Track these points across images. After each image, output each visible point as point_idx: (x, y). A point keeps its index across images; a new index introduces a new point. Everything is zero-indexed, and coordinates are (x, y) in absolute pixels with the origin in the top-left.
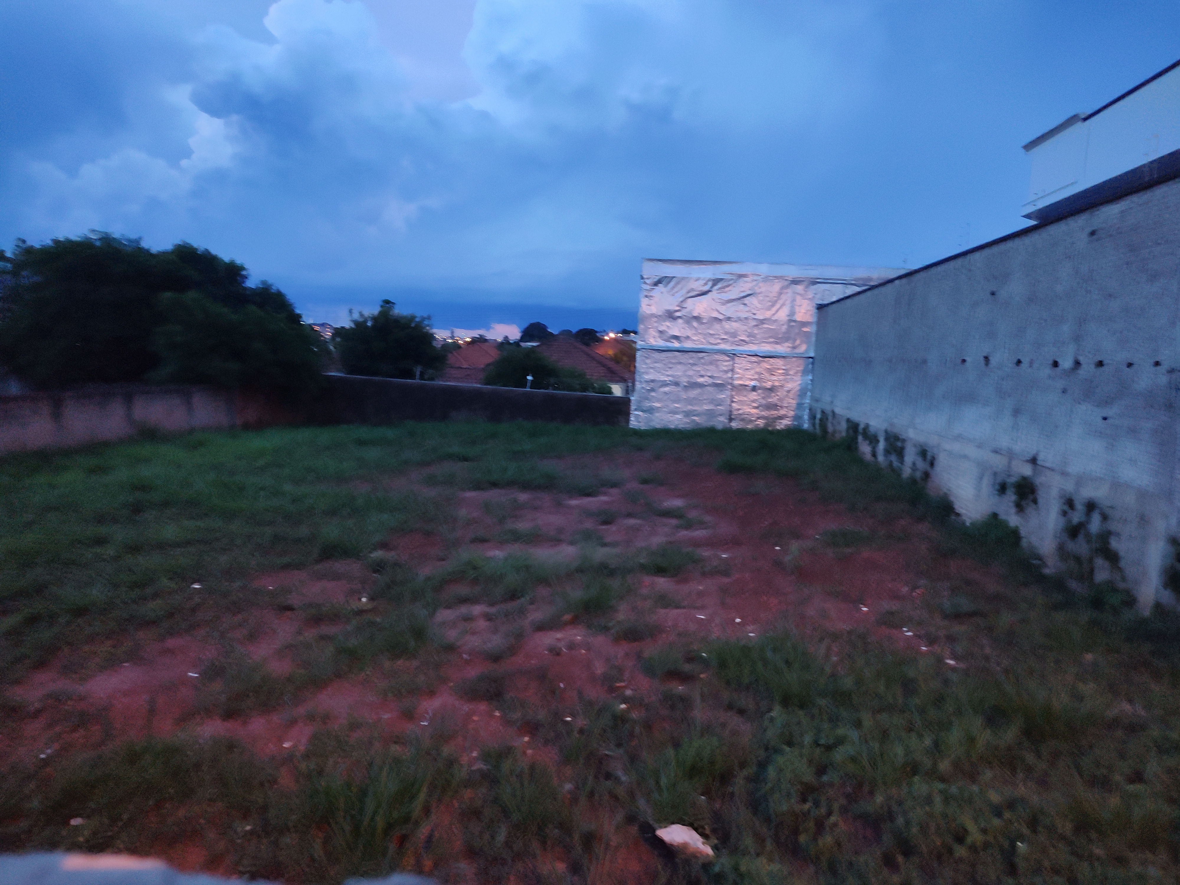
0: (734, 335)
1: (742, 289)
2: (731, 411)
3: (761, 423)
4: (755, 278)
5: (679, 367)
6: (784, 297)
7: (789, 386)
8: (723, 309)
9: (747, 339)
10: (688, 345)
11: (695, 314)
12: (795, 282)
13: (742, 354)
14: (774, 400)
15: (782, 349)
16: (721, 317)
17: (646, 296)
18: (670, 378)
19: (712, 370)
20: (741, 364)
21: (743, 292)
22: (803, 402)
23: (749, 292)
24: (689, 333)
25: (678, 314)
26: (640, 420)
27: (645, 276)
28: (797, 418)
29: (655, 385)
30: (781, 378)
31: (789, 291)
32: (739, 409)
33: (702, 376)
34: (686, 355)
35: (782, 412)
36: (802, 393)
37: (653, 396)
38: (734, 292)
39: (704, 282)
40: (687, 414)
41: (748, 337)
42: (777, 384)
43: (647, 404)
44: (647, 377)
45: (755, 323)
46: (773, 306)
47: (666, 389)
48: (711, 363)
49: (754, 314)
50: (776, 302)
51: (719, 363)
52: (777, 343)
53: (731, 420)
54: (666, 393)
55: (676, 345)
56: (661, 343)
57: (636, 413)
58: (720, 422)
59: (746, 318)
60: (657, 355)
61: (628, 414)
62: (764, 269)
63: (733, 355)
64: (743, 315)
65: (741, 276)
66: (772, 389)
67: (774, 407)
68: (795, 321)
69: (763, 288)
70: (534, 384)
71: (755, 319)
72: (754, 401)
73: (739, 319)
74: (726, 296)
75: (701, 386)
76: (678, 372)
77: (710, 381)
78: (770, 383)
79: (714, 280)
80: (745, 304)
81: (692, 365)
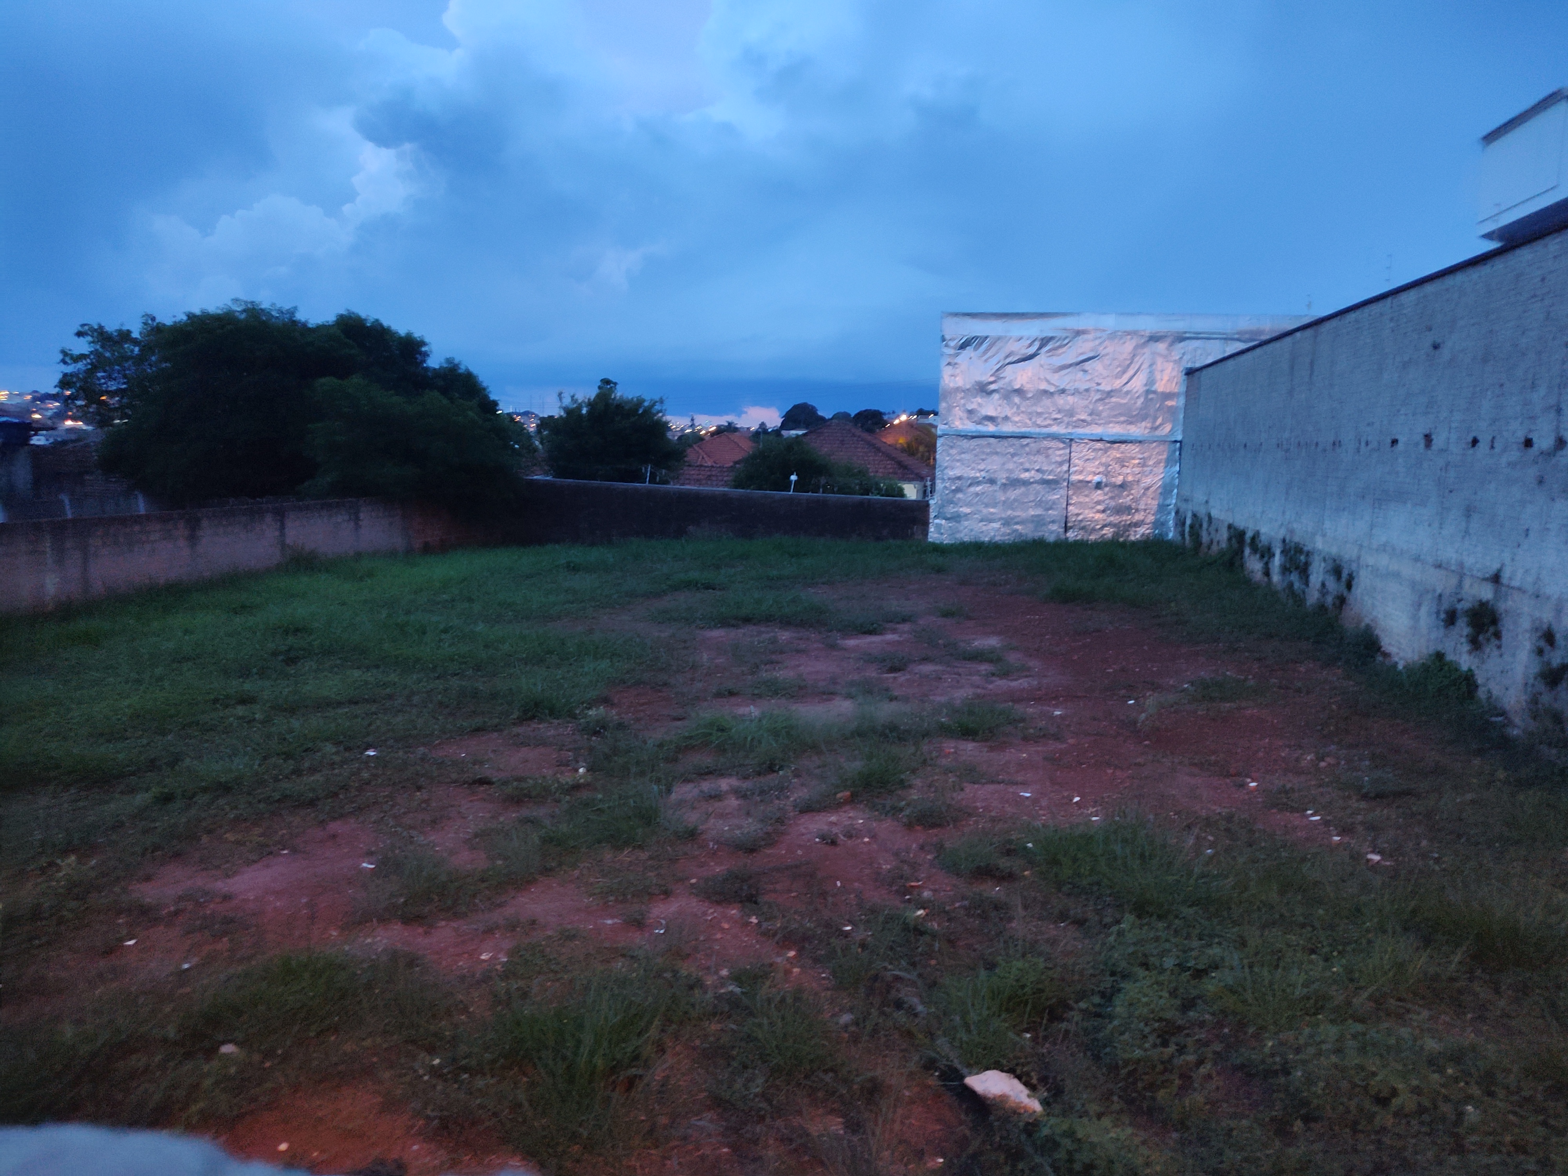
0: (1071, 413)
1: (1080, 351)
2: (1066, 517)
3: (1108, 532)
4: (1098, 334)
5: (995, 458)
6: (1138, 360)
7: (1148, 481)
8: (1055, 378)
9: (1089, 419)
10: (1007, 428)
11: (1017, 387)
12: (1154, 338)
13: (1082, 439)
14: (1125, 500)
15: (1136, 431)
16: (1052, 389)
17: (949, 364)
18: (983, 474)
19: (1040, 462)
20: (1079, 452)
21: (1082, 354)
22: (1168, 502)
23: (1091, 354)
24: (1008, 412)
25: (992, 387)
26: (942, 531)
27: (947, 337)
28: (1158, 524)
29: (961, 484)
30: (1137, 470)
31: (1147, 351)
32: (1078, 515)
33: (1027, 470)
34: (1005, 443)
35: (1138, 517)
36: (1166, 490)
37: (959, 499)
38: (1070, 355)
39: (1029, 342)
40: (1007, 522)
41: (1090, 414)
42: (1130, 478)
43: (951, 510)
44: (951, 473)
45: (1098, 396)
46: (1124, 372)
47: (979, 489)
48: (1038, 452)
49: (1098, 384)
50: (1129, 366)
51: (1050, 451)
52: (1131, 423)
53: (1066, 529)
54: (977, 494)
55: (991, 428)
56: (970, 427)
57: (937, 521)
58: (1052, 532)
59: (1087, 390)
60: (965, 444)
61: (925, 524)
62: (1110, 322)
63: (1070, 441)
64: (1083, 386)
65: (1078, 333)
66: (1123, 486)
67: (1128, 509)
68: (1155, 392)
69: (1110, 348)
70: (799, 486)
71: (1098, 391)
72: (1098, 503)
73: (1076, 392)
74: (1058, 361)
75: (1025, 483)
76: (994, 465)
77: (1039, 476)
78: (1121, 478)
79: (1042, 339)
80: (1085, 371)
81: (1013, 455)
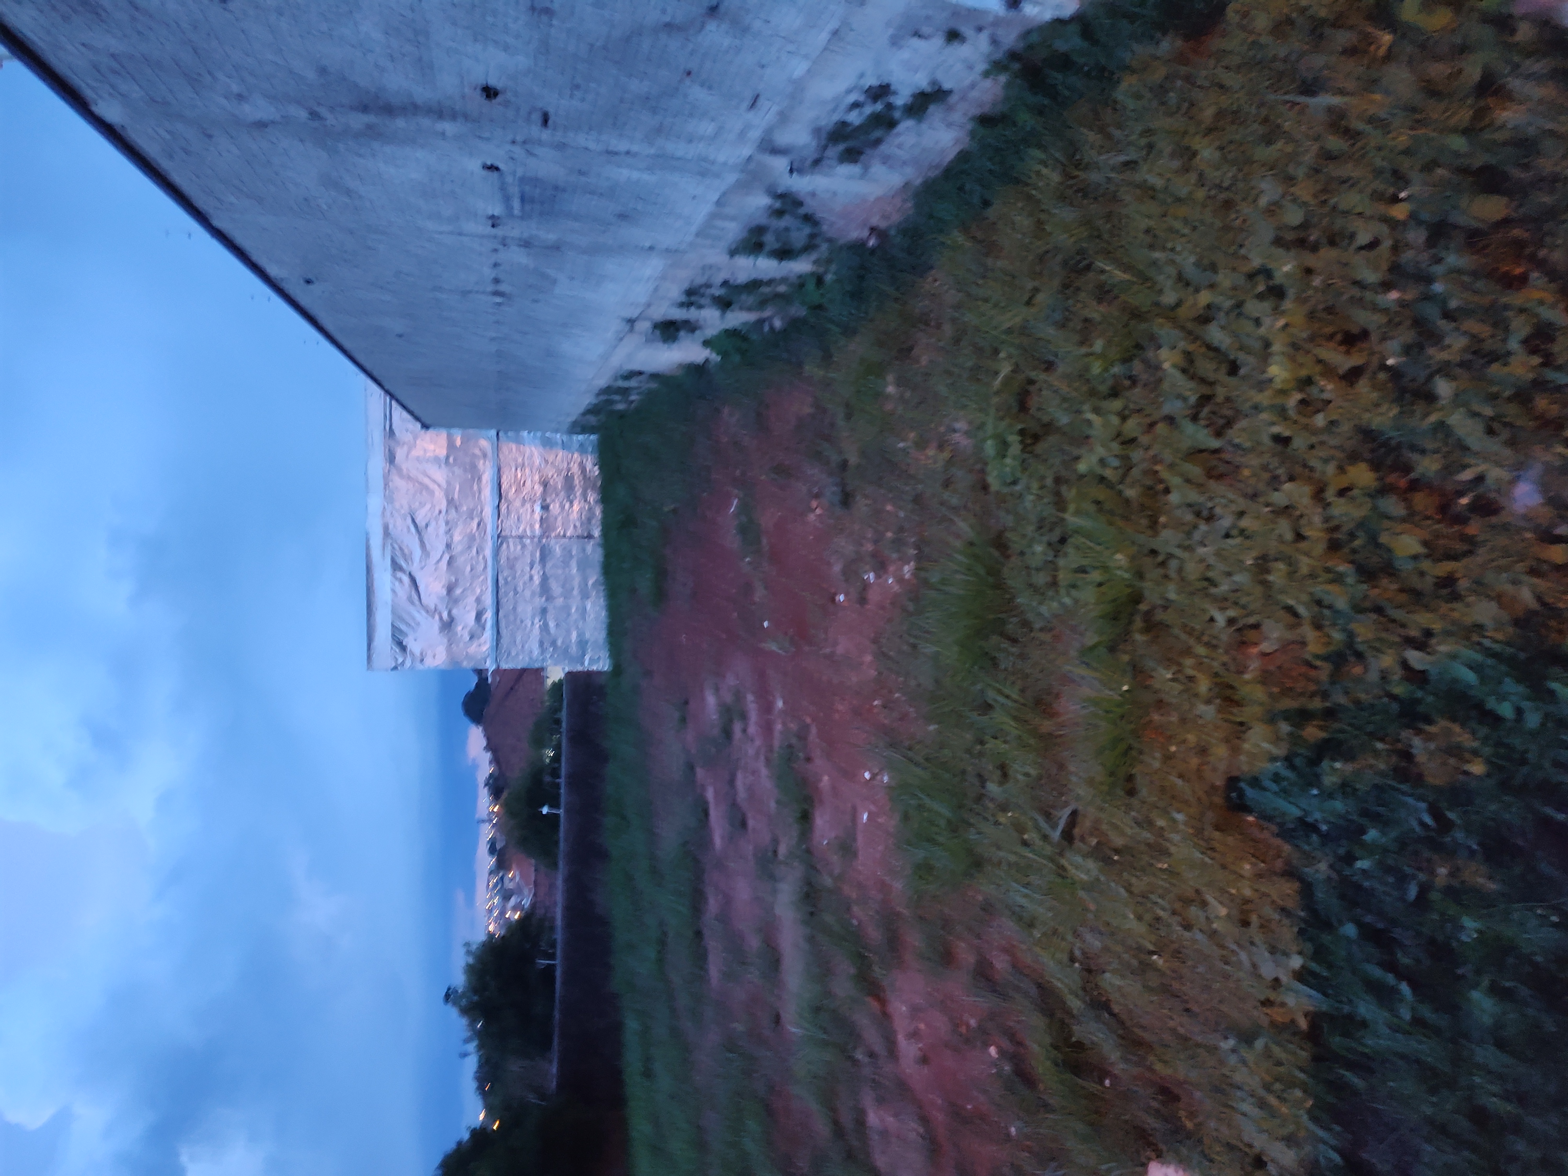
0: (472, 538)
1: (405, 530)
2: (578, 537)
3: (592, 497)
4: (388, 513)
5: (519, 609)
6: (414, 473)
7: (537, 461)
8: (435, 556)
9: (476, 521)
10: (488, 600)
11: (444, 592)
12: (391, 458)
13: (498, 527)
14: (559, 482)
15: (488, 476)
16: (446, 557)
17: (422, 660)
18: (537, 620)
19: (522, 566)
20: (510, 527)
21: (408, 528)
22: (560, 442)
23: (409, 520)
24: (471, 600)
25: (445, 615)
26: (596, 658)
27: (393, 665)
28: (582, 449)
29: (547, 641)
30: (527, 471)
31: (404, 467)
32: (575, 526)
33: (531, 578)
34: (503, 601)
35: (575, 469)
36: (547, 443)
37: (563, 642)
38: (412, 543)
39: (397, 584)
40: (585, 596)
41: (472, 519)
42: (537, 478)
43: (574, 650)
44: (536, 652)
45: (453, 511)
46: (427, 488)
47: (552, 625)
48: (512, 567)
49: (440, 512)
50: (421, 483)
51: (512, 557)
52: (480, 479)
53: (590, 536)
54: (557, 625)
55: (489, 616)
56: (488, 634)
57: (586, 663)
58: (594, 552)
59: (447, 523)
60: (505, 641)
61: (589, 674)
62: (375, 502)
63: (500, 538)
64: (443, 528)
65: (386, 533)
66: (545, 484)
67: (569, 480)
68: (447, 458)
69: (403, 501)
70: (555, 804)
71: (447, 511)
72: (562, 507)
73: (448, 532)
74: (417, 552)
75: (545, 579)
76: (527, 609)
77: (537, 567)
78: (537, 487)
79: (394, 570)
80: (427, 526)
81: (516, 592)
